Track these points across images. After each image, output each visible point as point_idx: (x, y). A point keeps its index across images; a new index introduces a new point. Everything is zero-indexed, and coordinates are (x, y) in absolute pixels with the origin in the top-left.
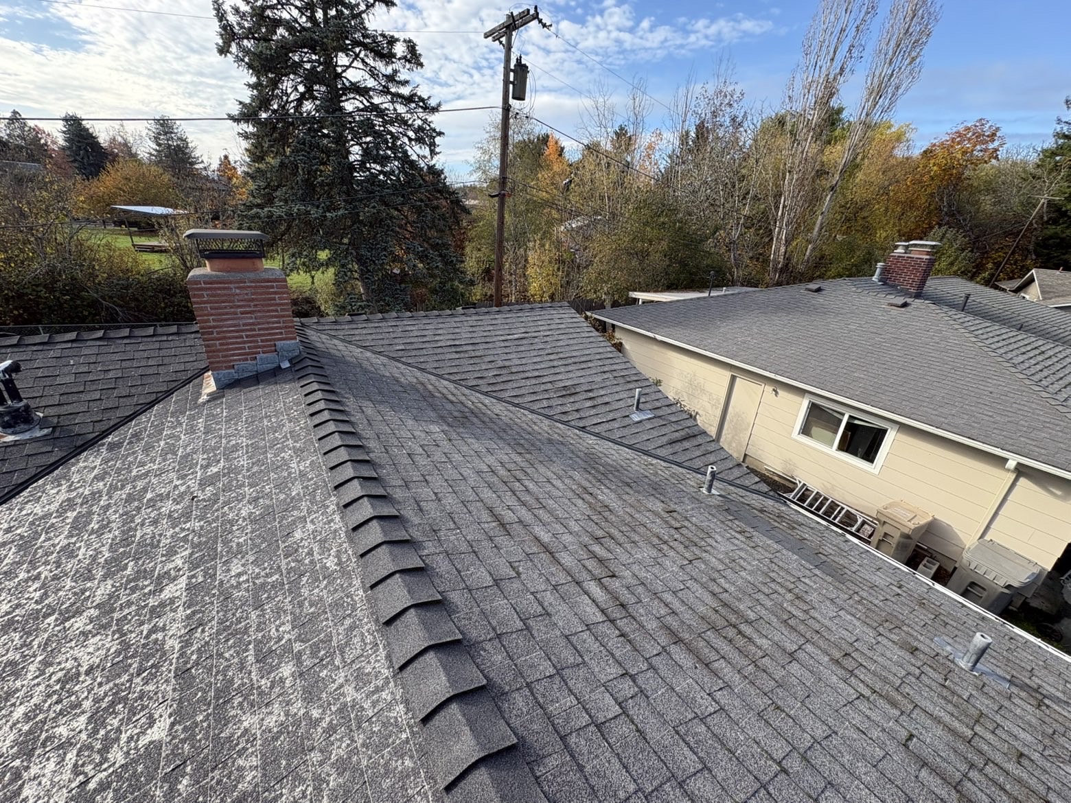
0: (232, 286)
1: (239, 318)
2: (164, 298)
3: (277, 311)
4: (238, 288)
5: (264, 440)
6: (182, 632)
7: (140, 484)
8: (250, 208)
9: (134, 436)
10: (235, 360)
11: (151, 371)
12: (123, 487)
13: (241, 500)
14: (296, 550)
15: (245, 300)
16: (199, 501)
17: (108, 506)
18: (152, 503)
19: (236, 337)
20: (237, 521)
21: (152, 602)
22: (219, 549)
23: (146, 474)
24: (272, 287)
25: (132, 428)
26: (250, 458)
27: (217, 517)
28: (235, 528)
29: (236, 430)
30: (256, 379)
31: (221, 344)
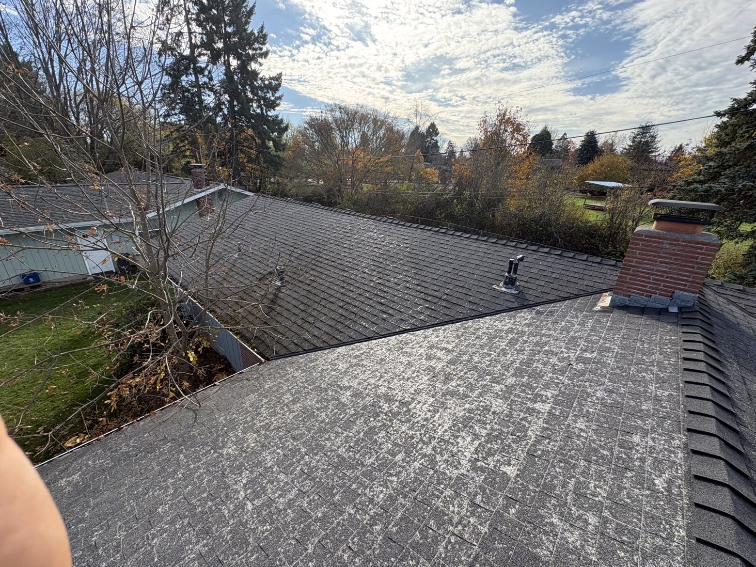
0: (665, 242)
1: (656, 265)
2: (587, 238)
3: (693, 267)
4: (669, 244)
5: (633, 355)
6: (538, 433)
7: (544, 339)
8: (689, 183)
9: (550, 312)
10: (634, 292)
11: (573, 280)
12: (536, 336)
13: (599, 385)
14: (630, 449)
15: (670, 254)
16: (572, 368)
17: (526, 342)
18: (547, 353)
19: (645, 278)
20: (592, 396)
21: (530, 405)
22: (575, 405)
23: (549, 336)
24: (701, 249)
25: (550, 307)
26: (617, 362)
27: (580, 385)
28: (589, 400)
29: (613, 338)
30: (642, 311)
31: (631, 279)
